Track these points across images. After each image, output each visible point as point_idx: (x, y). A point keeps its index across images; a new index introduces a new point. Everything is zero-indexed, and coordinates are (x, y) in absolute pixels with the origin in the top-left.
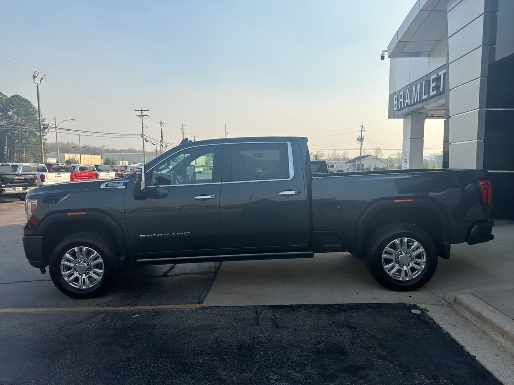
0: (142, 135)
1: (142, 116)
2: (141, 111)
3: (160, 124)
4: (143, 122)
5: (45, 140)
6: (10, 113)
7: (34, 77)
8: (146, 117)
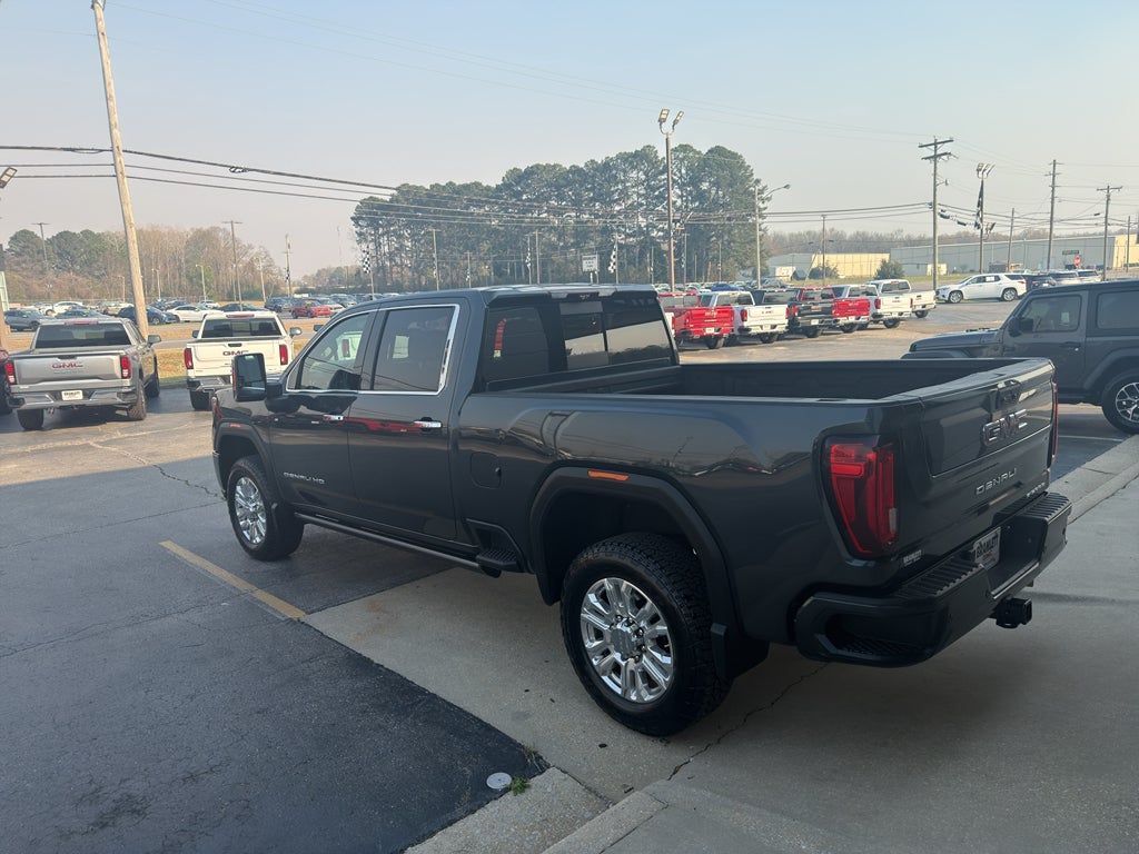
0: (933, 205)
1: (935, 157)
2: (935, 144)
3: (978, 170)
4: (938, 171)
5: (765, 230)
6: (705, 186)
7: (661, 121)
8: (945, 157)
